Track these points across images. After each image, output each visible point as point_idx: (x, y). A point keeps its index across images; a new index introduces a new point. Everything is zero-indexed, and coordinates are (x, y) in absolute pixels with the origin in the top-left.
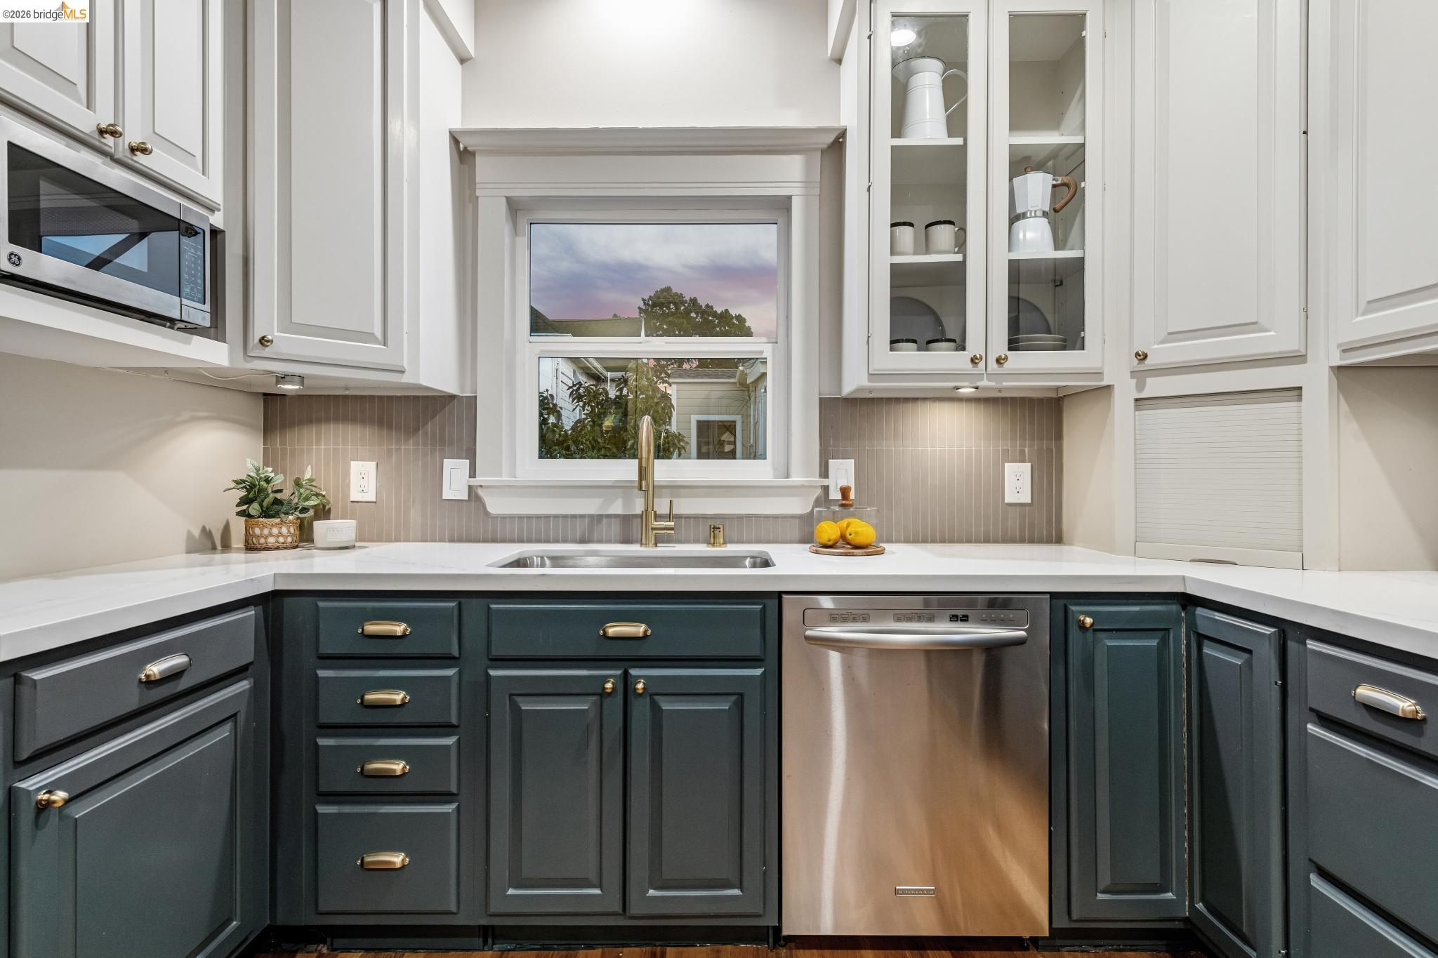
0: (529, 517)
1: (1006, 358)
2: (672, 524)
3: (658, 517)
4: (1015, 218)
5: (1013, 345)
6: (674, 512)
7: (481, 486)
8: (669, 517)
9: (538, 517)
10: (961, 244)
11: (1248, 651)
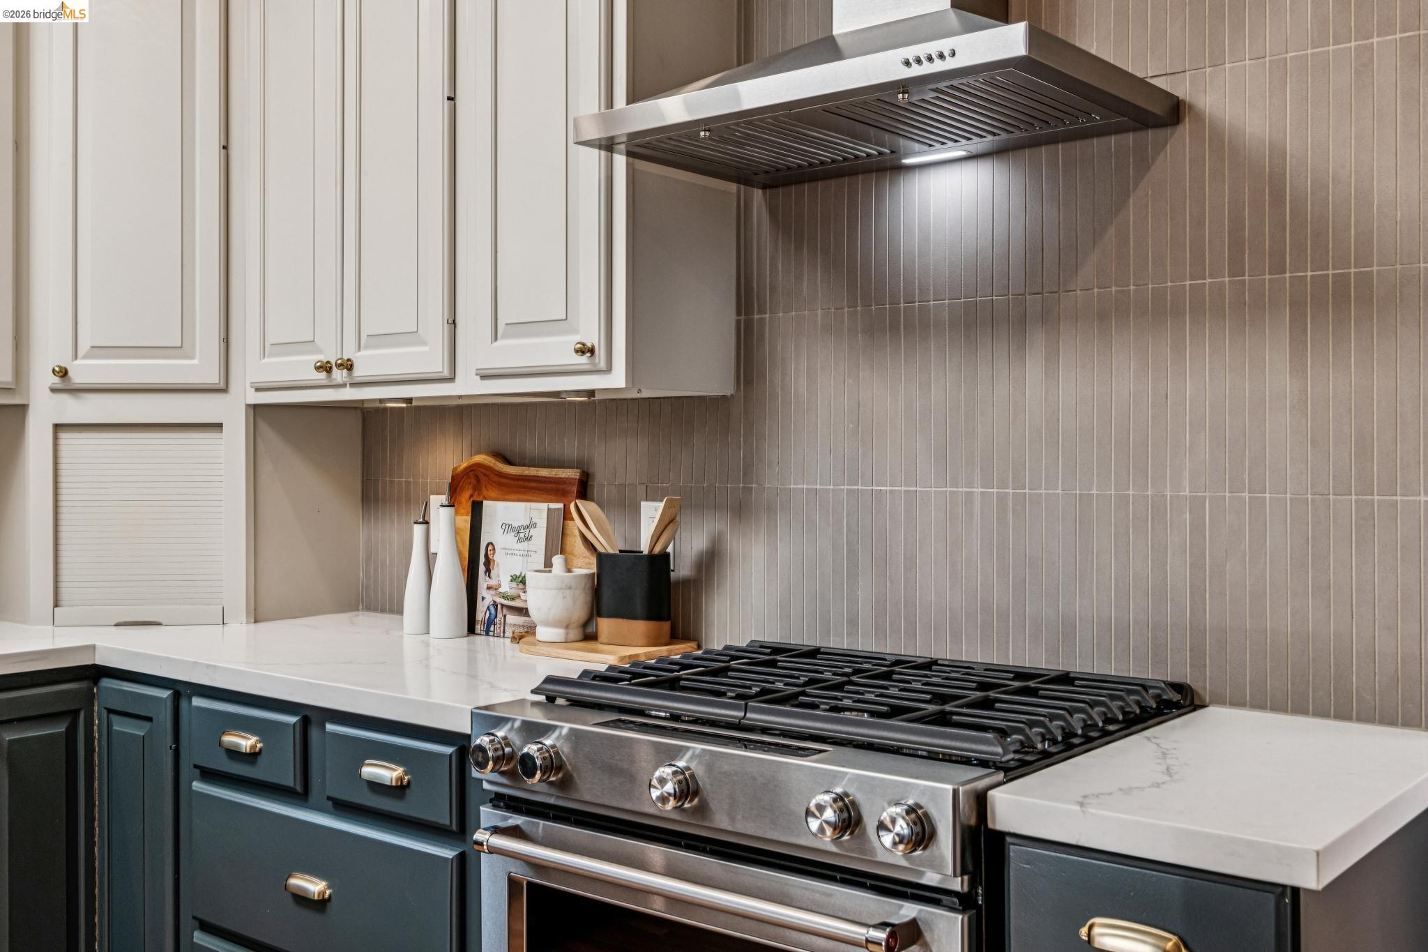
11: (149, 719)
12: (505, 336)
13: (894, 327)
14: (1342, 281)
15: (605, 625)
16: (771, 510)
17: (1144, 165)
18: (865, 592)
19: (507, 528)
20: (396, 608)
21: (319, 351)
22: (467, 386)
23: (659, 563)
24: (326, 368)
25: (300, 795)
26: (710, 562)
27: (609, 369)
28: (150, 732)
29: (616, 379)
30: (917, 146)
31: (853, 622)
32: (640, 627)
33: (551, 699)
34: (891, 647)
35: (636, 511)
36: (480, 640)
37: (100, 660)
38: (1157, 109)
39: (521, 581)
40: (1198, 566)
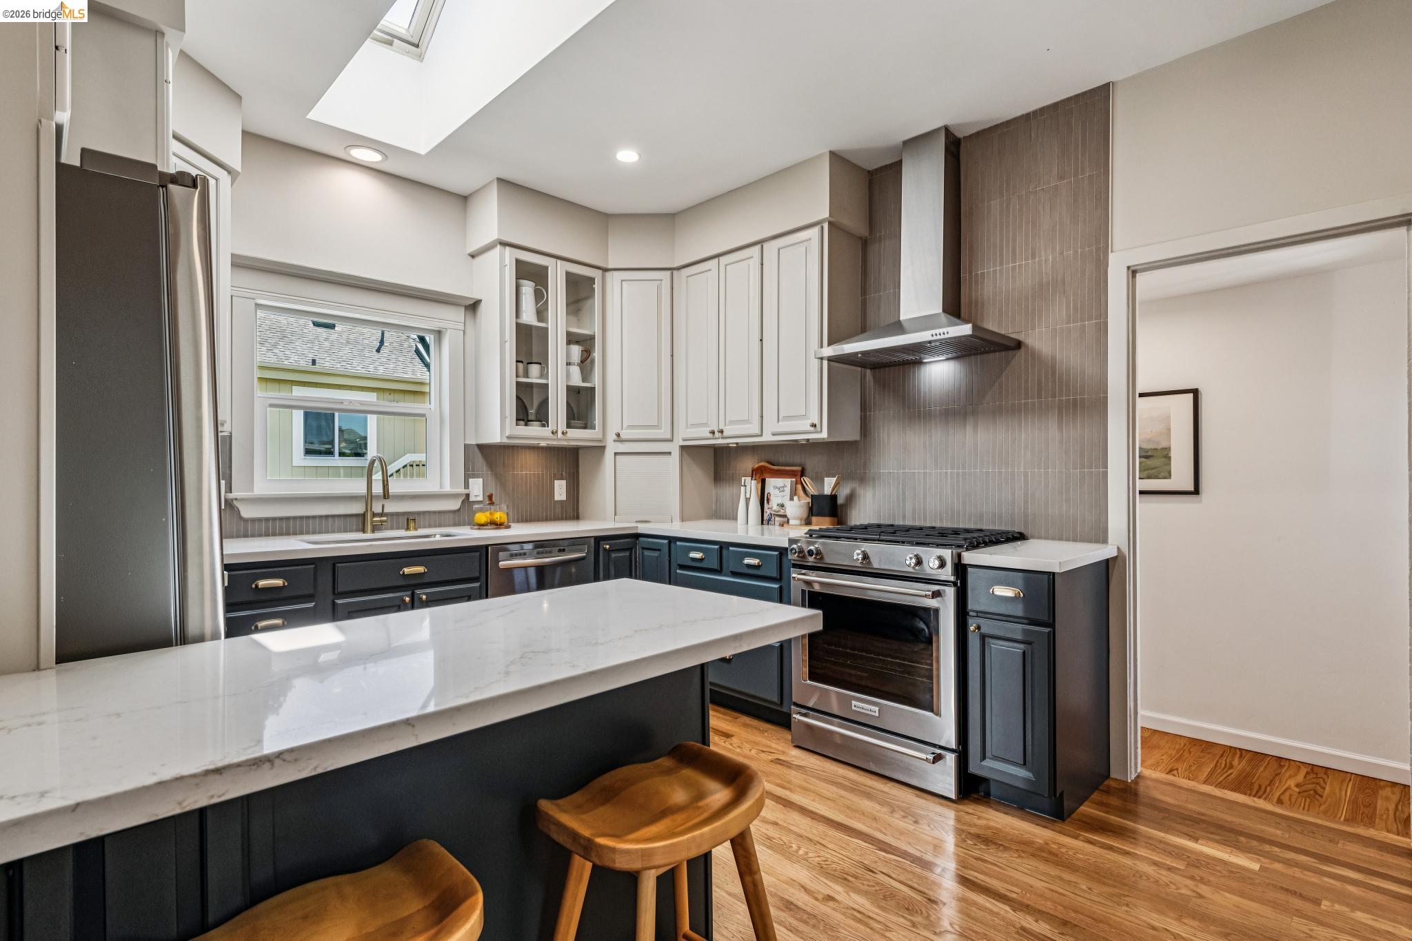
0: (274, 519)
1: (567, 432)
2: (385, 518)
3: (374, 515)
4: (568, 364)
5: (569, 426)
6: (385, 511)
7: (236, 499)
8: (381, 515)
9: (281, 519)
10: (544, 374)
11: (660, 550)
12: (783, 420)
13: (919, 416)
14: (1075, 401)
15: (814, 519)
16: (874, 479)
17: (1008, 363)
18: (909, 507)
19: (776, 487)
20: (735, 518)
21: (709, 427)
22: (767, 438)
23: (833, 498)
24: (713, 432)
25: (719, 571)
26: (851, 498)
27: (821, 431)
28: (660, 555)
29: (824, 435)
30: (927, 356)
31: (904, 517)
32: (828, 519)
33: (811, 536)
34: (917, 523)
35: (823, 481)
36: (765, 527)
37: (639, 531)
38: (1012, 344)
39: (782, 506)
40: (1026, 494)
